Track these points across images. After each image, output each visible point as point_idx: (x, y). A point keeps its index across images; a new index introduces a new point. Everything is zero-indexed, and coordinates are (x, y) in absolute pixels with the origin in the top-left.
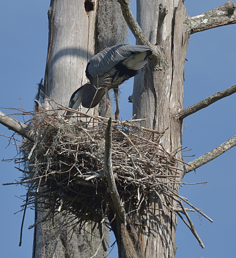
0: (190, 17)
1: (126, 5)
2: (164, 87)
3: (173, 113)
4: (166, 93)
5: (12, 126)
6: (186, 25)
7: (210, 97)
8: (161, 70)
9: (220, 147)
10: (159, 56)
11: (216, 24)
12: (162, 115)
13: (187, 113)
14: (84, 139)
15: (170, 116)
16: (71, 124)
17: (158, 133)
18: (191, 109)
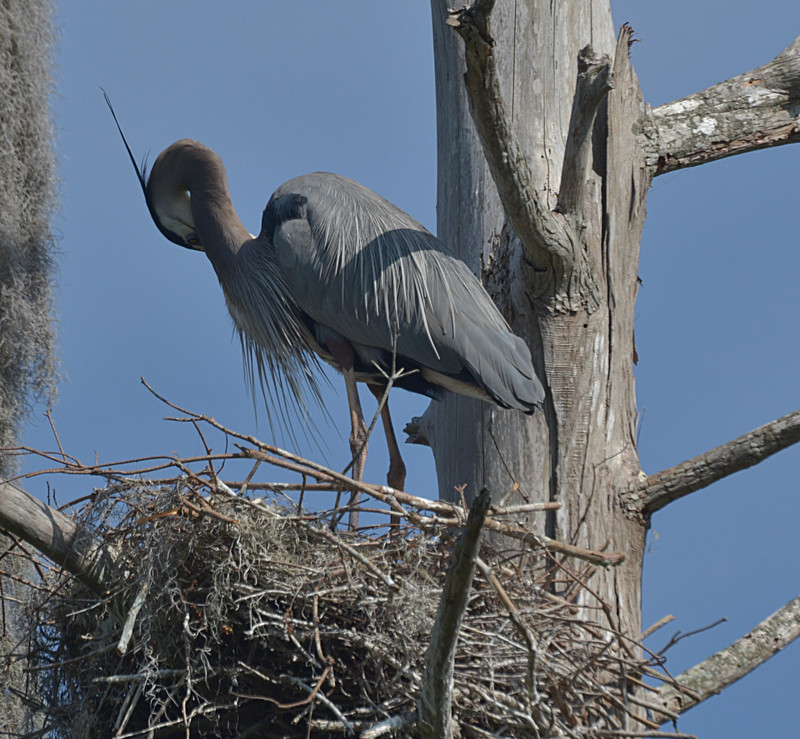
0: (652, 108)
1: (489, 47)
2: (587, 383)
3: (621, 485)
4: (594, 405)
5: (19, 519)
6: (644, 138)
7: (774, 427)
8: (573, 313)
9: (763, 633)
10: (570, 258)
11: (746, 138)
12: (581, 491)
13: (676, 488)
14: (336, 576)
15: (611, 499)
16: (278, 517)
17: (599, 561)
18: (692, 473)
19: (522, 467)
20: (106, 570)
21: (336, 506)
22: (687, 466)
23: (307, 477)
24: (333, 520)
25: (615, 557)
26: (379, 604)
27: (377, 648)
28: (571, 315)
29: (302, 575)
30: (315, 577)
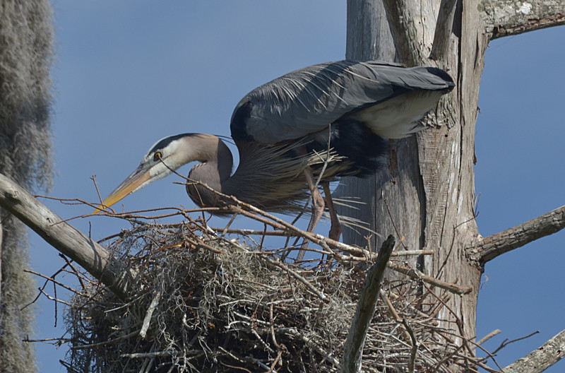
2: (446, 174)
3: (466, 243)
4: (450, 189)
6: (486, 14)
8: (439, 127)
9: (551, 346)
11: (550, 17)
12: (440, 246)
13: (502, 246)
14: (285, 293)
15: (460, 252)
16: (247, 252)
17: (455, 291)
18: (514, 237)
19: (401, 228)
20: (128, 284)
21: (286, 246)
22: (510, 231)
23: (267, 225)
24: (283, 255)
25: (466, 288)
26: (313, 312)
27: (311, 341)
28: (437, 128)
29: (263, 291)
30: (271, 293)
